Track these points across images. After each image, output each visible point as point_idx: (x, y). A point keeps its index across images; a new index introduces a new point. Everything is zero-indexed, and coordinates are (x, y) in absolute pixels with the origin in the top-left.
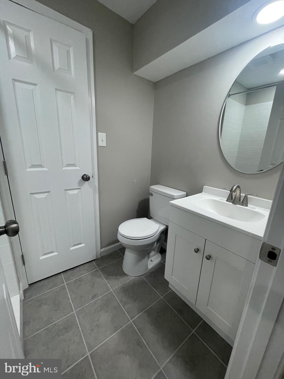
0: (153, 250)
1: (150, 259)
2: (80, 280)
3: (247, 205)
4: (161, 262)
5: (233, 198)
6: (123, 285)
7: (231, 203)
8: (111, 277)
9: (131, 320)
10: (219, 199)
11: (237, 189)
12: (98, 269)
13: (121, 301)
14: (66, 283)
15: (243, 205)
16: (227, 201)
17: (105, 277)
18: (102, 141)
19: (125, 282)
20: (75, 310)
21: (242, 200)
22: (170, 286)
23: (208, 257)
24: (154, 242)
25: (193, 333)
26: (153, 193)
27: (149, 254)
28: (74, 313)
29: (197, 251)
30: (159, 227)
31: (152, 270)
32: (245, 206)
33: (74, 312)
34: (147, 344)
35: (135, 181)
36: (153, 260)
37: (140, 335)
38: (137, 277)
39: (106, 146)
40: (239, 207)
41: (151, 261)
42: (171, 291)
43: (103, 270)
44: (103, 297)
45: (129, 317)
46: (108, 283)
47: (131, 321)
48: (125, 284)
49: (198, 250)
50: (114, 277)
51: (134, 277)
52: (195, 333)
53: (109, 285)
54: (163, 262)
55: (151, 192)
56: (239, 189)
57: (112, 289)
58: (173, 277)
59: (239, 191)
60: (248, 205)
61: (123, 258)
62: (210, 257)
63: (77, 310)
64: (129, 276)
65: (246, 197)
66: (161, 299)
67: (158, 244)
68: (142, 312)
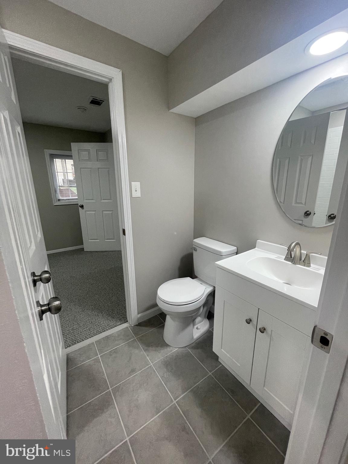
0: (199, 316)
1: (196, 327)
2: (115, 351)
3: (309, 266)
4: (209, 330)
5: (293, 256)
6: (164, 358)
7: (290, 263)
8: (150, 348)
9: (175, 400)
10: (276, 256)
11: (297, 246)
12: (135, 338)
13: (162, 377)
14: (99, 355)
15: (304, 266)
16: (285, 259)
17: (143, 349)
18: (136, 191)
19: (167, 354)
20: (111, 387)
21: (303, 259)
22: (219, 360)
23: (262, 330)
24: (200, 308)
25: (249, 419)
26: (197, 248)
27: (194, 320)
28: (110, 391)
29: (249, 321)
30: (206, 288)
31: (199, 340)
32: (307, 267)
33: (110, 389)
34: (193, 429)
35: (175, 233)
36: (199, 327)
37: (185, 419)
38: (181, 349)
39: (140, 196)
40: (300, 267)
41: (197, 328)
42: (221, 366)
43: (141, 340)
44: (141, 372)
45: (172, 397)
46: (147, 355)
47: (175, 402)
48: (166, 356)
49: (251, 320)
50: (154, 349)
51: (177, 349)
52: (250, 418)
53: (148, 358)
54: (211, 330)
55: (194, 246)
56: (299, 246)
57: (152, 363)
58: (222, 350)
59: (299, 248)
60: (311, 264)
61: (164, 325)
62: (265, 329)
63: (113, 387)
64: (171, 347)
65: (307, 256)
66: (209, 375)
67: (205, 309)
68: (188, 392)
